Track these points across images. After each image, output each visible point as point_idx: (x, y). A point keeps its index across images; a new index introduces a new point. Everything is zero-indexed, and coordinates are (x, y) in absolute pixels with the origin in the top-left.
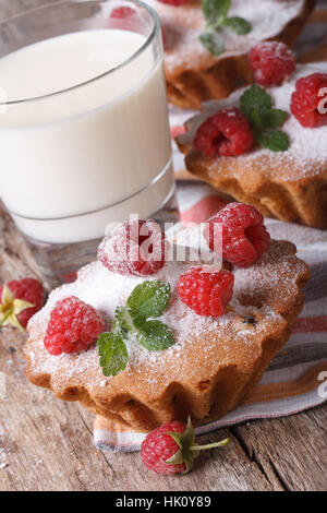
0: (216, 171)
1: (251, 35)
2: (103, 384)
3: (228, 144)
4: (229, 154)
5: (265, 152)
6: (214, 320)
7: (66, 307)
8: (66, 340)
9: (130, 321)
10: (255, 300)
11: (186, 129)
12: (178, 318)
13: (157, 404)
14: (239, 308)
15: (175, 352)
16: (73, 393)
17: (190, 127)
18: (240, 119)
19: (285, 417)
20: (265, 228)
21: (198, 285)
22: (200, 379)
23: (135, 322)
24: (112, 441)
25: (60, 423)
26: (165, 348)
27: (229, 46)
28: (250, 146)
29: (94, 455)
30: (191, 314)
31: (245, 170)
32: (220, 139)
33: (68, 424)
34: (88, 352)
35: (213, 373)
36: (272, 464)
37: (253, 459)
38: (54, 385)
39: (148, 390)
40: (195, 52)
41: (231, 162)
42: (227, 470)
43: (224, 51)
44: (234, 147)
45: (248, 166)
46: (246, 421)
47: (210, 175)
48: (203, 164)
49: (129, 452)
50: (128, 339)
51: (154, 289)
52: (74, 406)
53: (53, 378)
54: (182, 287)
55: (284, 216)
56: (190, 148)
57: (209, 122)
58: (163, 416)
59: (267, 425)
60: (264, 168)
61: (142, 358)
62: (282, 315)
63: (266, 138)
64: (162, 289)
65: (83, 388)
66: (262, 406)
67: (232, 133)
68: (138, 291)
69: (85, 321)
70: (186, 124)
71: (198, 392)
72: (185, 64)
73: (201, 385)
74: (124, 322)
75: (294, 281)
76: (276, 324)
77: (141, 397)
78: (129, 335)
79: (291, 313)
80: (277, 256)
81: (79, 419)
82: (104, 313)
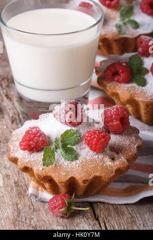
0: (111, 87)
1: (138, 30)
2: (41, 169)
3: (119, 77)
4: (118, 81)
5: (134, 85)
6: (96, 154)
7: (34, 131)
8: (30, 145)
9: (60, 144)
10: (117, 150)
11: (101, 65)
12: (81, 149)
13: (63, 184)
14: (108, 152)
15: (76, 164)
16: (26, 169)
17: (103, 64)
18: (127, 68)
19: (115, 205)
20: (129, 119)
21: (95, 137)
22: (84, 179)
23: (62, 146)
24: (36, 194)
25: (14, 180)
26: (72, 161)
27: (127, 32)
28: (128, 81)
29: (26, 198)
30: (87, 149)
31: (123, 90)
32: (116, 74)
33: (18, 181)
34: (37, 153)
35: (91, 178)
36: (105, 224)
37: (97, 219)
38: (19, 164)
39: (60, 178)
40: (112, 31)
41: (118, 85)
42: (85, 221)
43: (125, 34)
44: (121, 79)
45: (126, 89)
46: (98, 202)
47: (107, 88)
48: (105, 82)
49: (43, 202)
50: (57, 152)
51: (74, 133)
52: (22, 174)
53: (19, 160)
54: (87, 136)
55: (134, 115)
56: (101, 74)
57: (113, 65)
58: (63, 190)
59: (106, 206)
60: (132, 92)
61: (61, 162)
62: (127, 160)
63: (137, 79)
64: (78, 134)
65: (31, 168)
66: (107, 197)
67: (122, 72)
68: (67, 132)
69: (41, 139)
70: (101, 62)
71: (82, 184)
72: (106, 35)
73: (84, 182)
74: (58, 145)
75: (136, 146)
76: (124, 163)
77: (56, 180)
78: (58, 150)
79: (131, 160)
80: (131, 133)
81: (23, 181)
82: (49, 138)
